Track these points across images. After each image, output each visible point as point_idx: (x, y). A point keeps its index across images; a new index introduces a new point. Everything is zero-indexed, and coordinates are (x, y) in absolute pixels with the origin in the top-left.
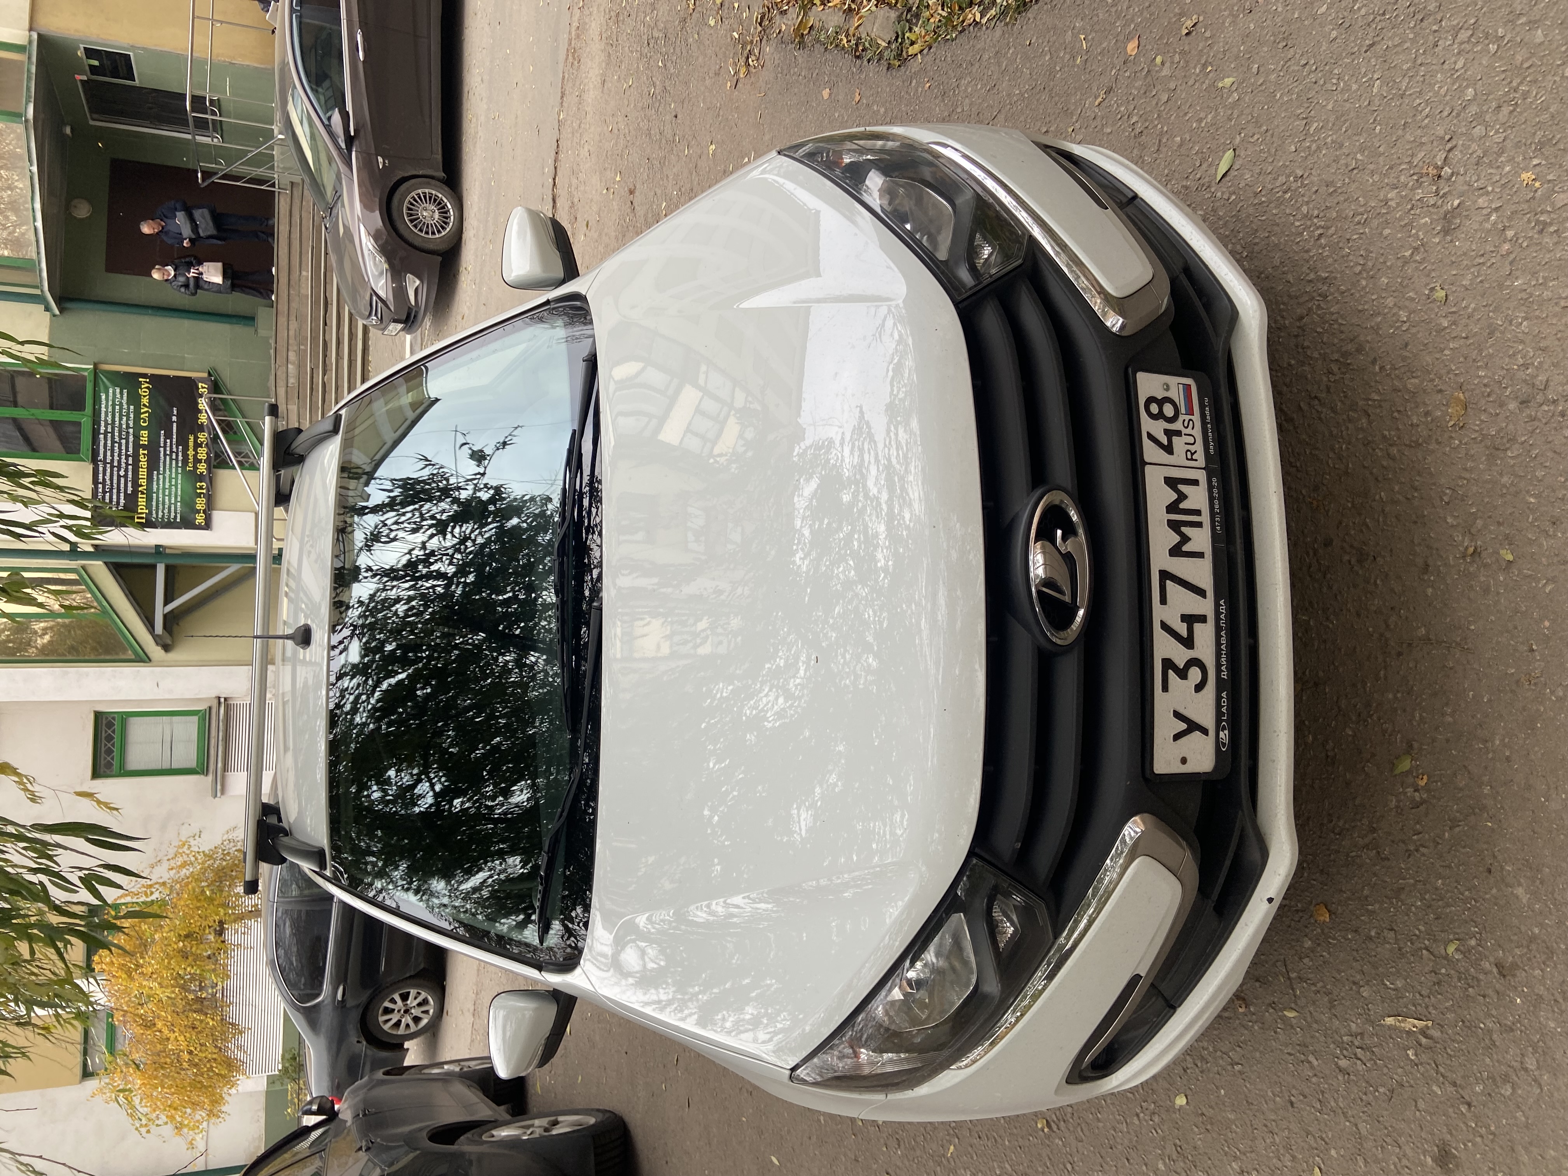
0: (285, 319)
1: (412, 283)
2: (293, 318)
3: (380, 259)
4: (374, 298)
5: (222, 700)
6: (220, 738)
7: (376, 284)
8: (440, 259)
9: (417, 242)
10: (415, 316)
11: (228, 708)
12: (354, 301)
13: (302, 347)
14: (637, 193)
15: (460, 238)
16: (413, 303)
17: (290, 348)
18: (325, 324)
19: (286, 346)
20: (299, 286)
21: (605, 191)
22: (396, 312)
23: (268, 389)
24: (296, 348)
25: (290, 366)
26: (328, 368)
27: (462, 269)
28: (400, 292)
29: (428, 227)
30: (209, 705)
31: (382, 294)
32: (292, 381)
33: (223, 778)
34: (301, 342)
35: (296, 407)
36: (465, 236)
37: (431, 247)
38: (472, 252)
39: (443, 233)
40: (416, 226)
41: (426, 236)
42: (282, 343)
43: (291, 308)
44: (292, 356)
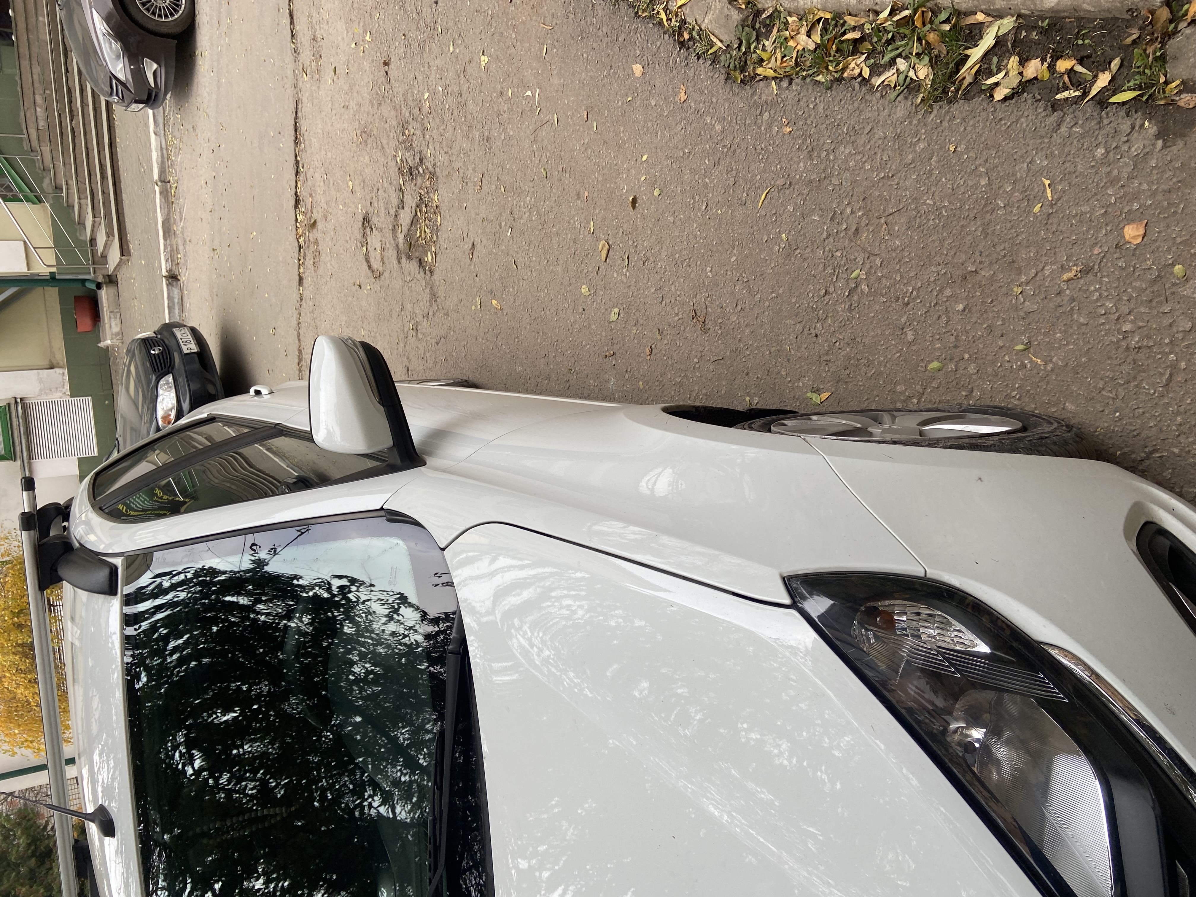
0: (27, 62)
1: (150, 67)
2: (34, 62)
3: (117, 46)
4: (114, 81)
5: (19, 400)
6: (22, 432)
7: (115, 68)
8: (175, 42)
9: (151, 26)
10: (156, 95)
11: (25, 407)
12: (95, 82)
13: (48, 92)
14: (392, 66)
15: (194, 20)
16: (153, 85)
17: (36, 92)
18: (67, 71)
19: (31, 87)
20: (37, 32)
21: (353, 45)
22: (136, 94)
23: (19, 125)
24: (42, 92)
25: (38, 109)
26: (75, 113)
27: (198, 52)
28: (138, 74)
29: (160, 10)
30: (8, 402)
31: (121, 76)
32: (42, 123)
33: (30, 464)
34: (46, 86)
35: (48, 148)
36: (198, 19)
37: (165, 30)
38: (207, 38)
39: (176, 16)
40: (148, 10)
41: (160, 20)
42: (27, 86)
43: (32, 52)
44: (39, 99)
